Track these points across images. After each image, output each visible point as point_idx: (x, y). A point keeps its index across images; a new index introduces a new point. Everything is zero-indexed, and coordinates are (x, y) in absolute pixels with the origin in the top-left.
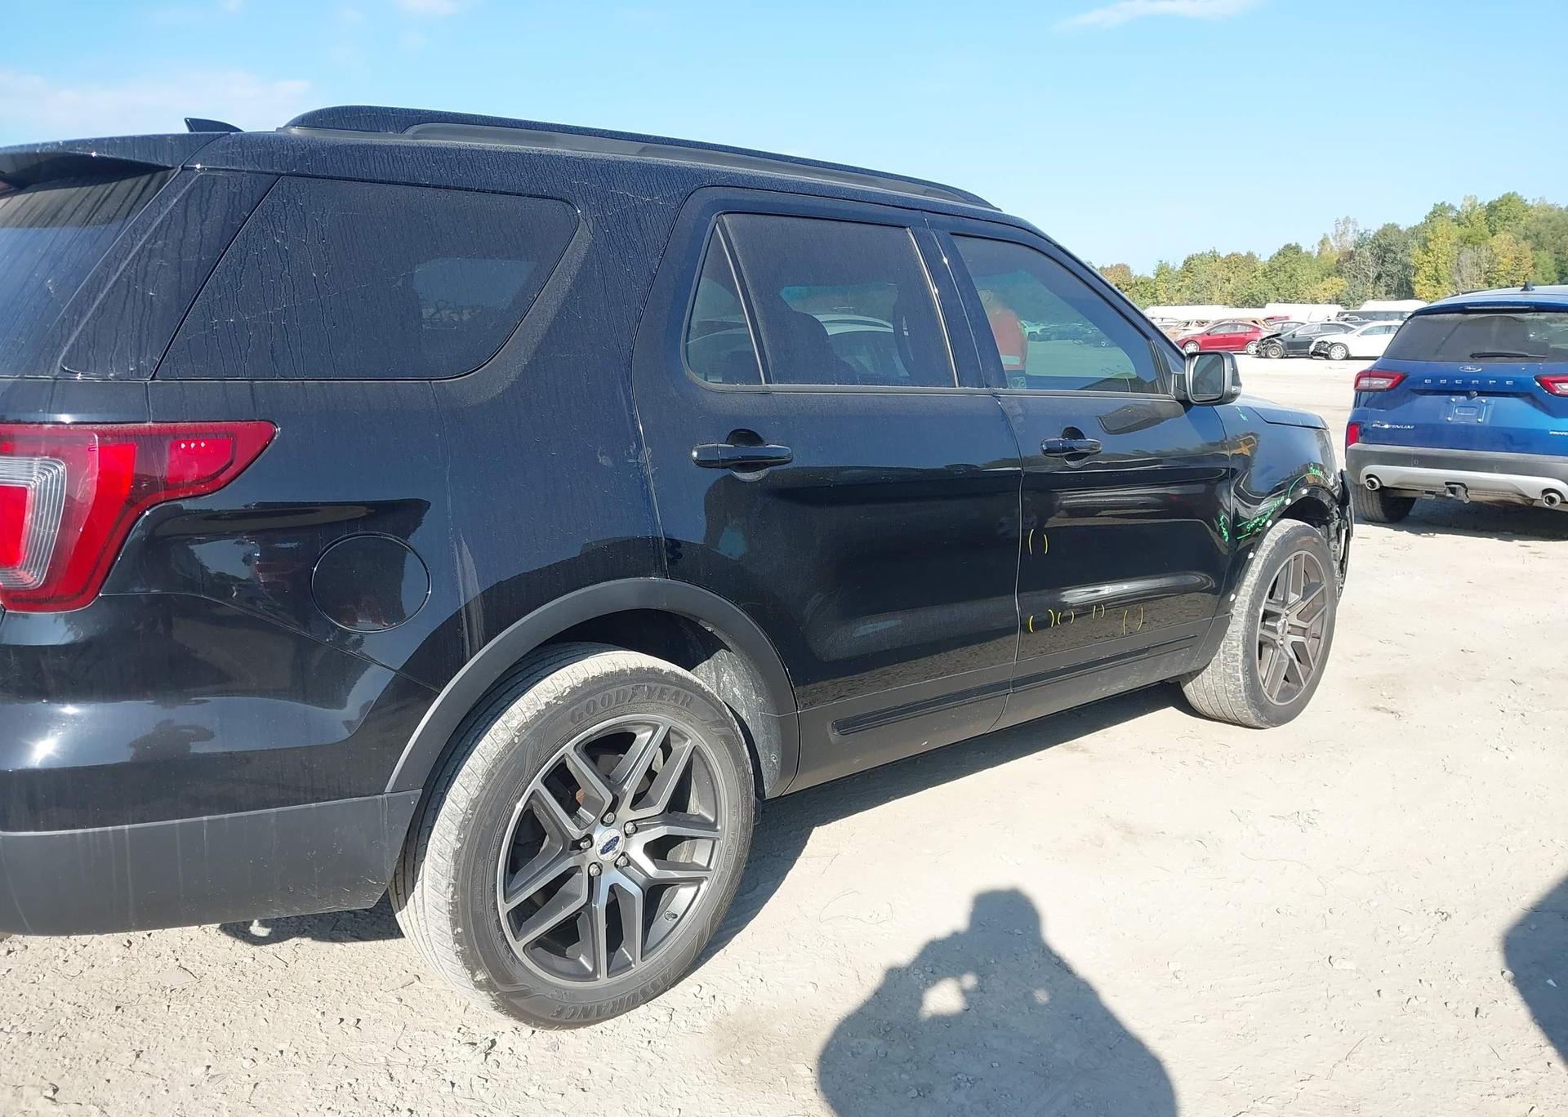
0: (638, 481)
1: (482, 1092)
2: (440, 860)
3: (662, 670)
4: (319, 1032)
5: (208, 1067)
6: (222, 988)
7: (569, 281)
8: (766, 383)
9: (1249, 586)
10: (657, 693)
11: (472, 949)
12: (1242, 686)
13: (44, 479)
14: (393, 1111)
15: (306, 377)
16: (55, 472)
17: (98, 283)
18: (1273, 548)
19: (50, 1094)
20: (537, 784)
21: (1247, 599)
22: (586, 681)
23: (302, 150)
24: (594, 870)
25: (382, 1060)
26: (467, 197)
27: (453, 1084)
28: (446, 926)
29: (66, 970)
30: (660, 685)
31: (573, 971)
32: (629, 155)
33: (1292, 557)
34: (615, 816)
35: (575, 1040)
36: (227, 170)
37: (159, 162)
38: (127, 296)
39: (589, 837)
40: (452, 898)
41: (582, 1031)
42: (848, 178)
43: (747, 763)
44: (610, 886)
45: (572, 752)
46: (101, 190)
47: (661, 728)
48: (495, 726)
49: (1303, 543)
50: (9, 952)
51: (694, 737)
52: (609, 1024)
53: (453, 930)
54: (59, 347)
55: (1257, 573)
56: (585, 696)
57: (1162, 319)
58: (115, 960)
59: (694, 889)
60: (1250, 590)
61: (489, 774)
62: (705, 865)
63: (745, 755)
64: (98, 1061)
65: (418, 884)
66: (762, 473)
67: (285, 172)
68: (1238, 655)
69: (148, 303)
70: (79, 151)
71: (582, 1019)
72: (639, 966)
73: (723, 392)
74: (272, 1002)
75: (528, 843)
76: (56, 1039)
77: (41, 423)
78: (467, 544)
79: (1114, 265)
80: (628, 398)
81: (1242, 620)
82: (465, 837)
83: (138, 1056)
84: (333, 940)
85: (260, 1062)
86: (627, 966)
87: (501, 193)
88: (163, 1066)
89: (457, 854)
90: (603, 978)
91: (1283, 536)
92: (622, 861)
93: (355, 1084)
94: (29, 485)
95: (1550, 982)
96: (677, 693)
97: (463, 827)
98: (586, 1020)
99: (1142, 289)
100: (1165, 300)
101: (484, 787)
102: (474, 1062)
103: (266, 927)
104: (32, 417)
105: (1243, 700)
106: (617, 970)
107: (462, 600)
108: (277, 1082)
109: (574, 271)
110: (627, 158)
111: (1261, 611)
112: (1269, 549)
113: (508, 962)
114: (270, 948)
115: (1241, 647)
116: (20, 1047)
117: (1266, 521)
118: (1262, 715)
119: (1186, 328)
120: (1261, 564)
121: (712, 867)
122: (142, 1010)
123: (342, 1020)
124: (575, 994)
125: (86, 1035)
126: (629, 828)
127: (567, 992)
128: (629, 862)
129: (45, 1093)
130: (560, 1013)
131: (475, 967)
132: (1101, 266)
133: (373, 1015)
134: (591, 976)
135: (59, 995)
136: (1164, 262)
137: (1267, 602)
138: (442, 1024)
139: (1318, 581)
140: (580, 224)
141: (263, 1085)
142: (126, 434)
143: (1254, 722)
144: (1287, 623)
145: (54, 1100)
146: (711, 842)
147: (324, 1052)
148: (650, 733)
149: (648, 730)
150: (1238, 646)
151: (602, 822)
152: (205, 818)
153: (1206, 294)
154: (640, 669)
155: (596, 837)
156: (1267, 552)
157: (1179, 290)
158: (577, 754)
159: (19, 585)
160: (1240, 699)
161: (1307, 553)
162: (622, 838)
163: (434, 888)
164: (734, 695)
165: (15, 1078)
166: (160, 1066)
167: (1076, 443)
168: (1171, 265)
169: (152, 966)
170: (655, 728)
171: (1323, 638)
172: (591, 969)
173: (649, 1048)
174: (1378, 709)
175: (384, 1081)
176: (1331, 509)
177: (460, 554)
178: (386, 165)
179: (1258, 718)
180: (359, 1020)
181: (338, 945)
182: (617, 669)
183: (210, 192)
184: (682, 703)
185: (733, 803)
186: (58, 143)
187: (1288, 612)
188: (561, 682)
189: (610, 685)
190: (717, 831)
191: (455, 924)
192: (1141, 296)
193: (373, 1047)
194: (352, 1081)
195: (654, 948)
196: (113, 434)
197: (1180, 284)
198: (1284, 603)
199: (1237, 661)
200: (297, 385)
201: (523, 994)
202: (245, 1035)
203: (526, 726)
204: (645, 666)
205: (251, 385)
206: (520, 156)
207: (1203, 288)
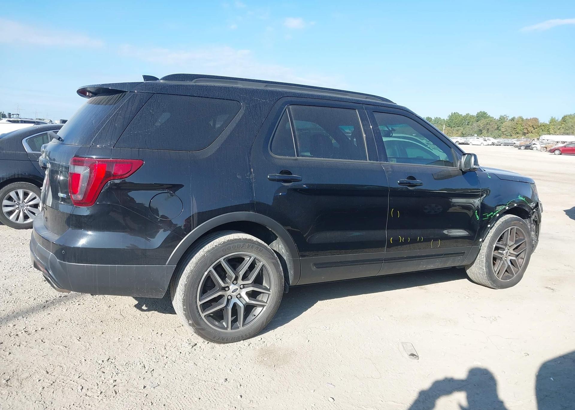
0: (249, 183)
1: (188, 356)
2: (181, 286)
3: (253, 240)
4: (150, 335)
5: (119, 339)
6: (130, 321)
7: (235, 125)
8: (297, 157)
9: (489, 237)
10: (251, 247)
11: (188, 313)
12: (485, 272)
13: (84, 172)
14: (162, 356)
15: (154, 149)
16: (87, 170)
17: (105, 121)
18: (501, 224)
19: (78, 339)
20: (211, 268)
21: (488, 241)
22: (228, 240)
23: (162, 86)
24: (229, 297)
25: (164, 344)
26: (207, 100)
27: (181, 353)
28: (181, 306)
29: (92, 311)
30: (252, 244)
31: (220, 326)
32: (262, 87)
33: (510, 228)
34: (237, 282)
35: (219, 347)
36: (141, 92)
37: (124, 90)
38: (110, 126)
39: (228, 287)
40: (183, 297)
41: (222, 345)
42: (338, 94)
43: (281, 272)
44: (234, 303)
45: (222, 261)
46: (111, 97)
47: (252, 258)
48: (201, 251)
49: (515, 223)
50: (79, 304)
51: (262, 262)
52: (230, 344)
53: (183, 307)
54: (92, 138)
55: (493, 232)
56: (227, 245)
57: (548, 140)
58: (105, 310)
59: (262, 308)
60: (490, 238)
61: (197, 264)
62: (266, 302)
63: (280, 269)
64: (92, 333)
65: (176, 293)
66: (291, 184)
67: (156, 93)
68: (483, 261)
69: (115, 128)
70: (105, 87)
71: (221, 341)
72: (241, 328)
73: (281, 159)
74: (141, 326)
75: (210, 286)
76: (84, 326)
77: (85, 158)
78: (195, 197)
79: (532, 118)
80: (249, 159)
81: (486, 249)
82: (188, 281)
83: (103, 333)
84: (163, 313)
85: (133, 340)
86: (238, 328)
87: (218, 99)
88: (108, 337)
89: (186, 285)
90: (229, 330)
91: (505, 220)
92: (239, 296)
93: (155, 349)
94: (81, 173)
95: (552, 379)
96: (257, 247)
97: (188, 277)
98: (222, 341)
99: (543, 128)
100: (553, 133)
101: (195, 267)
102: (188, 348)
103: (146, 307)
104: (83, 156)
105: (486, 277)
106: (234, 328)
107: (192, 213)
108: (135, 345)
109: (237, 122)
110: (260, 88)
111: (494, 246)
112: (499, 224)
113: (199, 319)
114: (146, 313)
115: (485, 258)
116: (75, 327)
117: (496, 214)
118: (494, 284)
119: (557, 144)
120: (495, 230)
121: (268, 302)
122: (107, 323)
123: (157, 333)
124: (220, 332)
125: (92, 326)
126: (242, 286)
127: (218, 332)
128: (241, 297)
129: (77, 338)
130: (214, 337)
131: (189, 319)
132: (526, 118)
133: (166, 333)
134: (226, 329)
135: (88, 316)
136: (553, 118)
137: (497, 243)
138: (184, 338)
139: (523, 238)
140: (242, 108)
141: (131, 345)
142: (104, 161)
143: (491, 286)
144: (508, 252)
145: (79, 340)
146: (268, 295)
147: (150, 340)
148: (249, 258)
149: (249, 257)
150: (484, 258)
151: (233, 284)
152: (117, 265)
153: (571, 131)
154: (246, 239)
155: (230, 287)
156: (498, 225)
157: (559, 129)
158: (225, 262)
159: (77, 199)
160: (485, 277)
161: (517, 227)
162: (239, 289)
163: (179, 294)
164: (282, 252)
165: (71, 334)
166: (107, 336)
167: (411, 181)
168: (556, 119)
169: (114, 313)
170: (251, 257)
171: (525, 259)
172: (226, 327)
173: (239, 352)
174: (547, 288)
175: (163, 349)
176: (529, 212)
177: (192, 201)
178: (185, 90)
179: (492, 285)
180: (162, 334)
181: (164, 314)
182: (239, 238)
183: (135, 98)
184: (259, 251)
185: (275, 284)
186: (100, 85)
187: (509, 248)
188: (221, 240)
189: (236, 242)
190: (270, 291)
191: (184, 305)
192: (543, 130)
193: (163, 341)
194: (154, 348)
195: (247, 324)
196: (102, 161)
197: (560, 126)
198: (506, 245)
199: (483, 263)
200: (151, 151)
201: (203, 329)
202: (131, 333)
203: (209, 251)
204: (248, 238)
205: (139, 150)
206: (225, 88)
207: (570, 128)
